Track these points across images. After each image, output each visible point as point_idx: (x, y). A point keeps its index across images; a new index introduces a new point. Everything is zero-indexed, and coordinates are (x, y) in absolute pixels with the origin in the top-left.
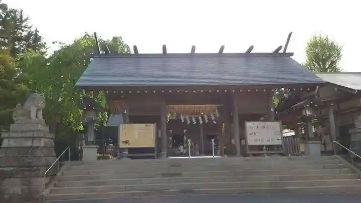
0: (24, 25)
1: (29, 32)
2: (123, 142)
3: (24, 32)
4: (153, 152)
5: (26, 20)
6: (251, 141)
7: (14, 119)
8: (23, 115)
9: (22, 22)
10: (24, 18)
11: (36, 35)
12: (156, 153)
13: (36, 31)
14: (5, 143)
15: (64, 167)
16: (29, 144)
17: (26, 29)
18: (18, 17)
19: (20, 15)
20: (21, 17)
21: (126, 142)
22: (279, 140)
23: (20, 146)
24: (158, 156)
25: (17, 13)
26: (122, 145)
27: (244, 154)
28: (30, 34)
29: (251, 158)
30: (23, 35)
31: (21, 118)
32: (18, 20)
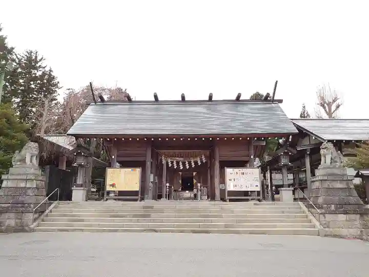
0: (38, 65)
1: (43, 72)
2: (110, 185)
3: (39, 72)
4: (138, 195)
5: (40, 60)
6: (231, 186)
7: (13, 163)
8: (20, 161)
9: (37, 62)
10: (39, 58)
11: (50, 75)
12: (140, 196)
13: (51, 71)
14: (4, 184)
15: (52, 206)
16: (22, 185)
17: (41, 69)
18: (34, 58)
19: (35, 55)
20: (36, 57)
21: (113, 185)
22: (257, 186)
23: (16, 186)
24: (142, 199)
25: (32, 54)
26: (108, 188)
27: (223, 199)
28: (44, 74)
29: (228, 203)
30: (37, 75)
31: (19, 163)
32: (33, 60)
